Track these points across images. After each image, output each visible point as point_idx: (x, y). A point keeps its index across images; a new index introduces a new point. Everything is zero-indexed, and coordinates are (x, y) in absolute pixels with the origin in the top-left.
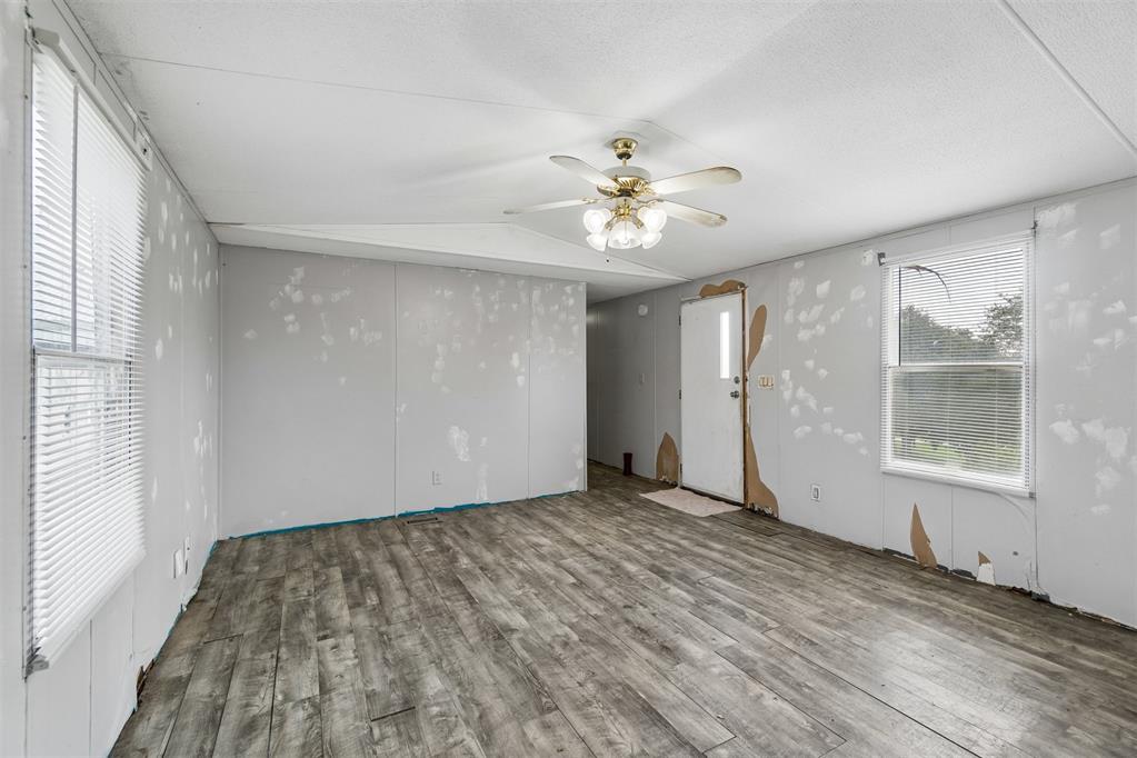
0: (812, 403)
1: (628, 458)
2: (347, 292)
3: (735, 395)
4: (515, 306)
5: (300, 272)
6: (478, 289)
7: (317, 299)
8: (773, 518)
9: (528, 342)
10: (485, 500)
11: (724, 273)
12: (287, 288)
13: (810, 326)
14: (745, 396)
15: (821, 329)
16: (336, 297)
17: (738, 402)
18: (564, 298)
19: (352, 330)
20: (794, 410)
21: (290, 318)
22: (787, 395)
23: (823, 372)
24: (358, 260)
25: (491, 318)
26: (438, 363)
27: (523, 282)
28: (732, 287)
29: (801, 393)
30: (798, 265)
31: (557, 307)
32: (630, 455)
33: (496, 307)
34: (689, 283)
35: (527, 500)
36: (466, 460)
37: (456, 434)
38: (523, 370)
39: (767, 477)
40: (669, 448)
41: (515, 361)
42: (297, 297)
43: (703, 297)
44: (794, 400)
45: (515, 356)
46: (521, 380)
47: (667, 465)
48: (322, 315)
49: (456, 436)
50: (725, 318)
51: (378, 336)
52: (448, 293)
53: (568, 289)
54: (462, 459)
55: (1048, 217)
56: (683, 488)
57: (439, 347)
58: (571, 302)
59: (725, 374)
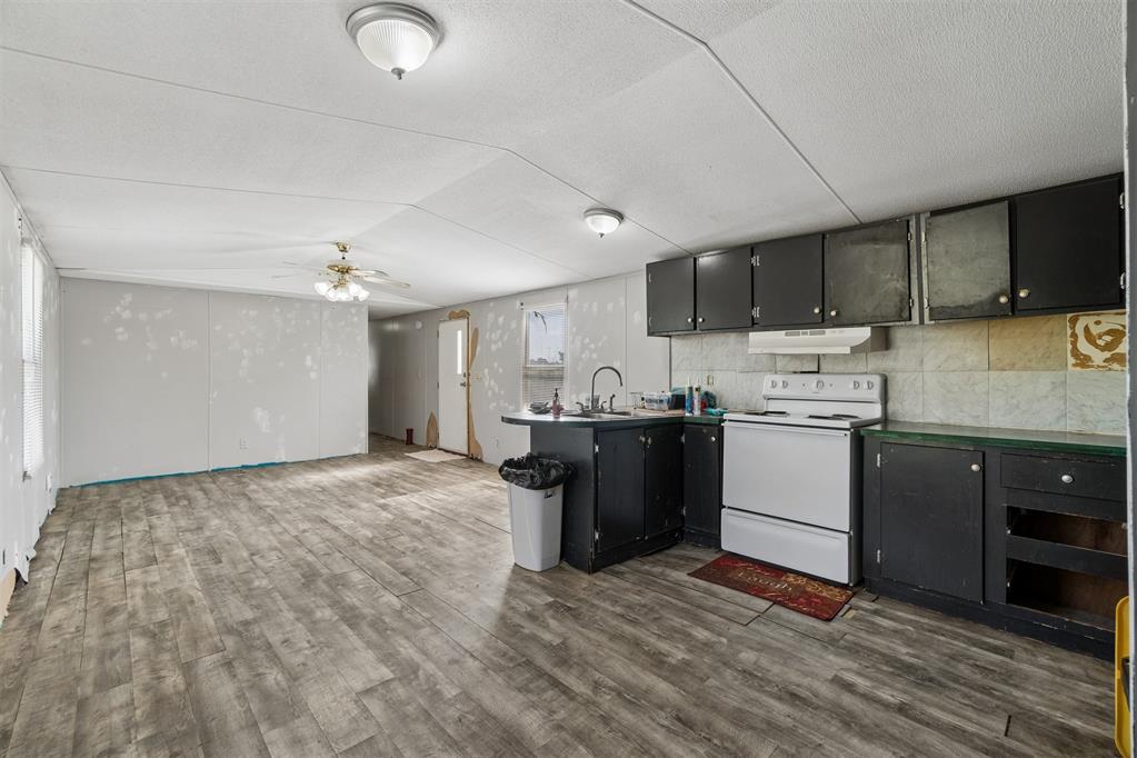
0: (497, 389)
1: (410, 432)
2: (169, 312)
3: (463, 385)
4: (308, 322)
5: (128, 297)
6: (277, 310)
7: (142, 316)
8: (480, 461)
9: (319, 348)
10: (284, 460)
11: (459, 305)
12: (118, 309)
13: (496, 342)
14: (468, 385)
15: (500, 344)
16: (159, 315)
17: (465, 388)
18: (349, 316)
19: (172, 339)
20: (490, 393)
21: (121, 329)
22: (486, 384)
23: (501, 370)
25: (289, 330)
26: (245, 363)
28: (464, 315)
29: (493, 383)
30: (492, 304)
31: (343, 323)
32: (412, 430)
33: (293, 322)
34: (444, 308)
35: (319, 459)
36: (267, 431)
37: (259, 413)
38: (315, 368)
39: (478, 436)
40: (433, 422)
41: (309, 362)
42: (127, 314)
43: (450, 319)
44: (490, 388)
45: (309, 358)
46: (313, 375)
47: (432, 434)
48: (147, 328)
49: (259, 414)
50: (460, 333)
51: (194, 343)
52: (253, 313)
53: (353, 311)
54: (264, 430)
55: (573, 293)
56: (440, 449)
57: (245, 351)
58: (356, 319)
59: (460, 371)
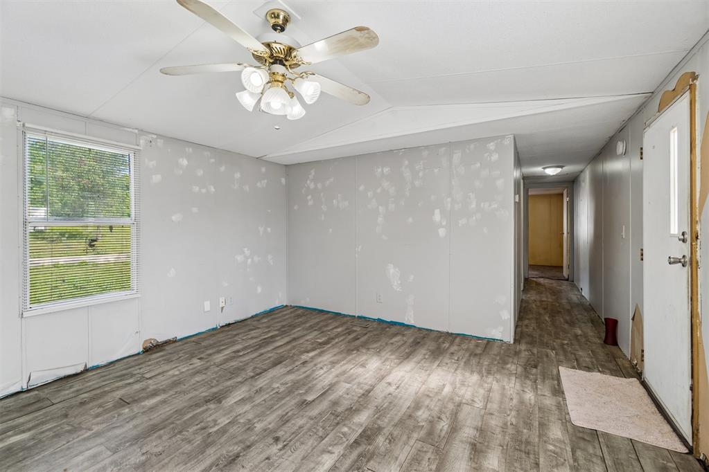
2: (332, 180)
4: (437, 170)
5: (313, 172)
6: (407, 162)
7: (319, 185)
9: (449, 200)
10: (412, 323)
12: (308, 182)
16: (328, 183)
19: (334, 201)
21: (310, 197)
24: (335, 160)
25: (417, 183)
26: (380, 219)
27: (444, 149)
31: (478, 165)
32: (614, 320)
33: (421, 174)
35: (448, 333)
36: (398, 289)
37: (392, 270)
38: (444, 222)
41: (437, 216)
42: (312, 186)
45: (437, 211)
46: (442, 232)
48: (322, 194)
49: (392, 271)
50: (674, 137)
51: (347, 203)
52: (386, 170)
53: (491, 146)
54: (395, 288)
57: (380, 207)
58: (495, 157)
59: (675, 229)
